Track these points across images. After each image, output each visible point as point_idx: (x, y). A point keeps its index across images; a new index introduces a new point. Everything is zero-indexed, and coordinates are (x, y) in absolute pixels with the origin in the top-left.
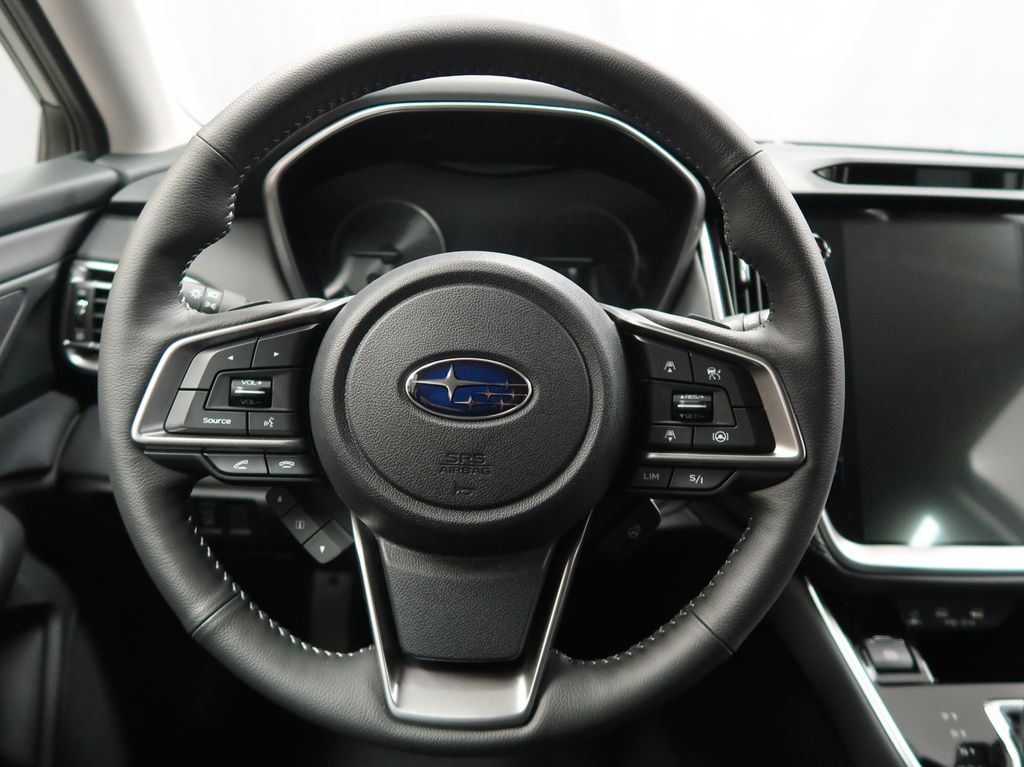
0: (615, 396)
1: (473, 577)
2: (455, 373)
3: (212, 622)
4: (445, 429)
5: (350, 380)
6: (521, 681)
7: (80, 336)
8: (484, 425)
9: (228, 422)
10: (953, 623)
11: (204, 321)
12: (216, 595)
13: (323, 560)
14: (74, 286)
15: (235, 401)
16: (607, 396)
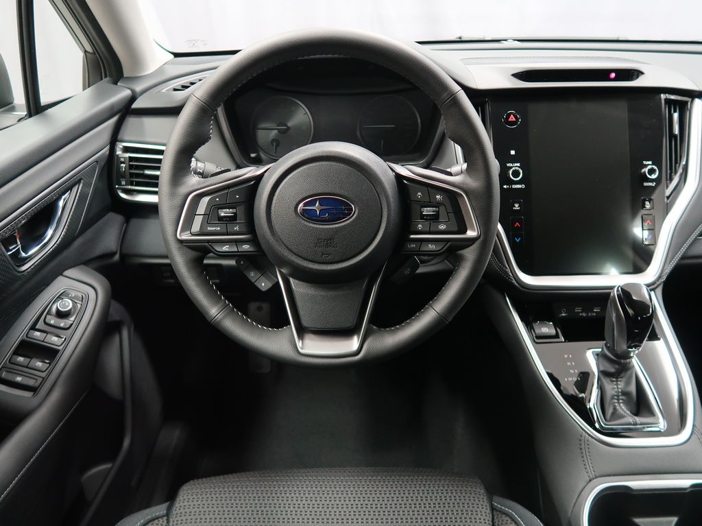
0: (392, 211)
1: (332, 293)
2: (319, 203)
3: (219, 317)
4: (317, 228)
5: (273, 208)
6: (355, 338)
7: (123, 183)
8: (334, 226)
9: (219, 229)
10: (584, 315)
11: (204, 182)
12: (220, 305)
13: (264, 290)
14: (118, 155)
15: (221, 219)
16: (389, 210)
